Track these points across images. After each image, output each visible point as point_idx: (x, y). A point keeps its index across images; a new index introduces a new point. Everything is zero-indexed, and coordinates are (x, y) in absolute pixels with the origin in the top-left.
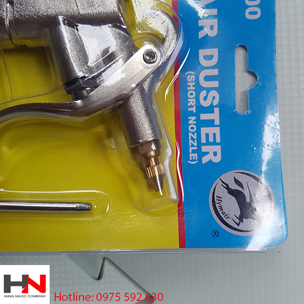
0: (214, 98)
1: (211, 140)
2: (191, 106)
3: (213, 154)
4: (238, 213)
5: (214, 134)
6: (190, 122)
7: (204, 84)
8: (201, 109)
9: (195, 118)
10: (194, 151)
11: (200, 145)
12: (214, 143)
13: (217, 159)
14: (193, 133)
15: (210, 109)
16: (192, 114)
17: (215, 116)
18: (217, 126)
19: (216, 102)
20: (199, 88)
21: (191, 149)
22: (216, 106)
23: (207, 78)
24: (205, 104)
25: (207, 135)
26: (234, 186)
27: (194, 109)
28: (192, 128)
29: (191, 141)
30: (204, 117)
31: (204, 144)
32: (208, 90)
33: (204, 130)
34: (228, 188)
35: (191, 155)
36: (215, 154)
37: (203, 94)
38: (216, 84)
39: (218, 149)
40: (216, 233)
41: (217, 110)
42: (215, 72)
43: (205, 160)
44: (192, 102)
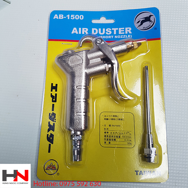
0: (109, 30)
1: (123, 31)
2: (111, 37)
3: (129, 30)
4: (149, 22)
5: (121, 30)
6: (117, 38)
7: (104, 33)
8: (112, 34)
9: (115, 36)
10: (127, 36)
11: (125, 34)
12: (125, 30)
13: (130, 29)
14: (121, 37)
15: (113, 31)
16: (114, 37)
17: (115, 30)
18: (118, 29)
19: (110, 29)
20: (105, 35)
21: (126, 37)
22: (112, 29)
23: (102, 32)
24: (111, 33)
25: (121, 32)
26: (140, 23)
27: (112, 36)
28: (119, 37)
29: (124, 37)
30: (115, 33)
31: (125, 33)
32: (106, 31)
33: (120, 33)
34: (140, 25)
35: (129, 37)
36: (128, 29)
37: (107, 33)
38: (104, 29)
39: (126, 29)
40: (155, 29)
41: (113, 29)
42: (100, 29)
43: (130, 32)
44: (110, 37)
